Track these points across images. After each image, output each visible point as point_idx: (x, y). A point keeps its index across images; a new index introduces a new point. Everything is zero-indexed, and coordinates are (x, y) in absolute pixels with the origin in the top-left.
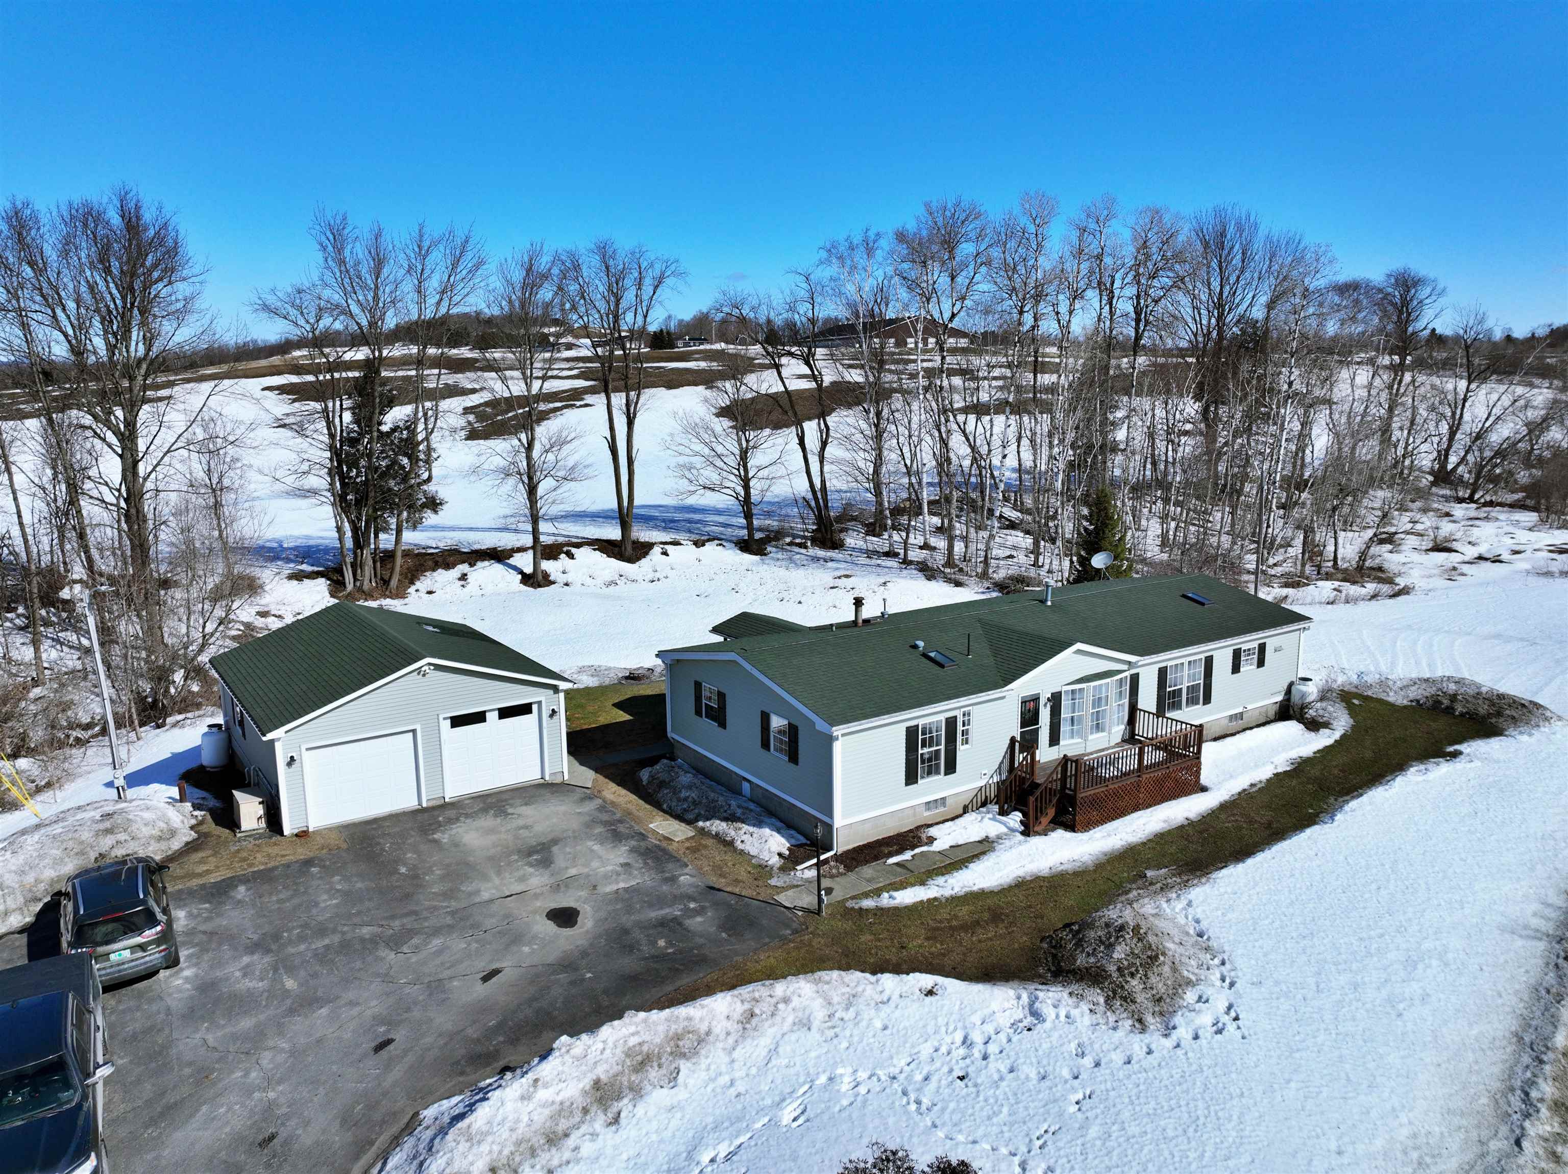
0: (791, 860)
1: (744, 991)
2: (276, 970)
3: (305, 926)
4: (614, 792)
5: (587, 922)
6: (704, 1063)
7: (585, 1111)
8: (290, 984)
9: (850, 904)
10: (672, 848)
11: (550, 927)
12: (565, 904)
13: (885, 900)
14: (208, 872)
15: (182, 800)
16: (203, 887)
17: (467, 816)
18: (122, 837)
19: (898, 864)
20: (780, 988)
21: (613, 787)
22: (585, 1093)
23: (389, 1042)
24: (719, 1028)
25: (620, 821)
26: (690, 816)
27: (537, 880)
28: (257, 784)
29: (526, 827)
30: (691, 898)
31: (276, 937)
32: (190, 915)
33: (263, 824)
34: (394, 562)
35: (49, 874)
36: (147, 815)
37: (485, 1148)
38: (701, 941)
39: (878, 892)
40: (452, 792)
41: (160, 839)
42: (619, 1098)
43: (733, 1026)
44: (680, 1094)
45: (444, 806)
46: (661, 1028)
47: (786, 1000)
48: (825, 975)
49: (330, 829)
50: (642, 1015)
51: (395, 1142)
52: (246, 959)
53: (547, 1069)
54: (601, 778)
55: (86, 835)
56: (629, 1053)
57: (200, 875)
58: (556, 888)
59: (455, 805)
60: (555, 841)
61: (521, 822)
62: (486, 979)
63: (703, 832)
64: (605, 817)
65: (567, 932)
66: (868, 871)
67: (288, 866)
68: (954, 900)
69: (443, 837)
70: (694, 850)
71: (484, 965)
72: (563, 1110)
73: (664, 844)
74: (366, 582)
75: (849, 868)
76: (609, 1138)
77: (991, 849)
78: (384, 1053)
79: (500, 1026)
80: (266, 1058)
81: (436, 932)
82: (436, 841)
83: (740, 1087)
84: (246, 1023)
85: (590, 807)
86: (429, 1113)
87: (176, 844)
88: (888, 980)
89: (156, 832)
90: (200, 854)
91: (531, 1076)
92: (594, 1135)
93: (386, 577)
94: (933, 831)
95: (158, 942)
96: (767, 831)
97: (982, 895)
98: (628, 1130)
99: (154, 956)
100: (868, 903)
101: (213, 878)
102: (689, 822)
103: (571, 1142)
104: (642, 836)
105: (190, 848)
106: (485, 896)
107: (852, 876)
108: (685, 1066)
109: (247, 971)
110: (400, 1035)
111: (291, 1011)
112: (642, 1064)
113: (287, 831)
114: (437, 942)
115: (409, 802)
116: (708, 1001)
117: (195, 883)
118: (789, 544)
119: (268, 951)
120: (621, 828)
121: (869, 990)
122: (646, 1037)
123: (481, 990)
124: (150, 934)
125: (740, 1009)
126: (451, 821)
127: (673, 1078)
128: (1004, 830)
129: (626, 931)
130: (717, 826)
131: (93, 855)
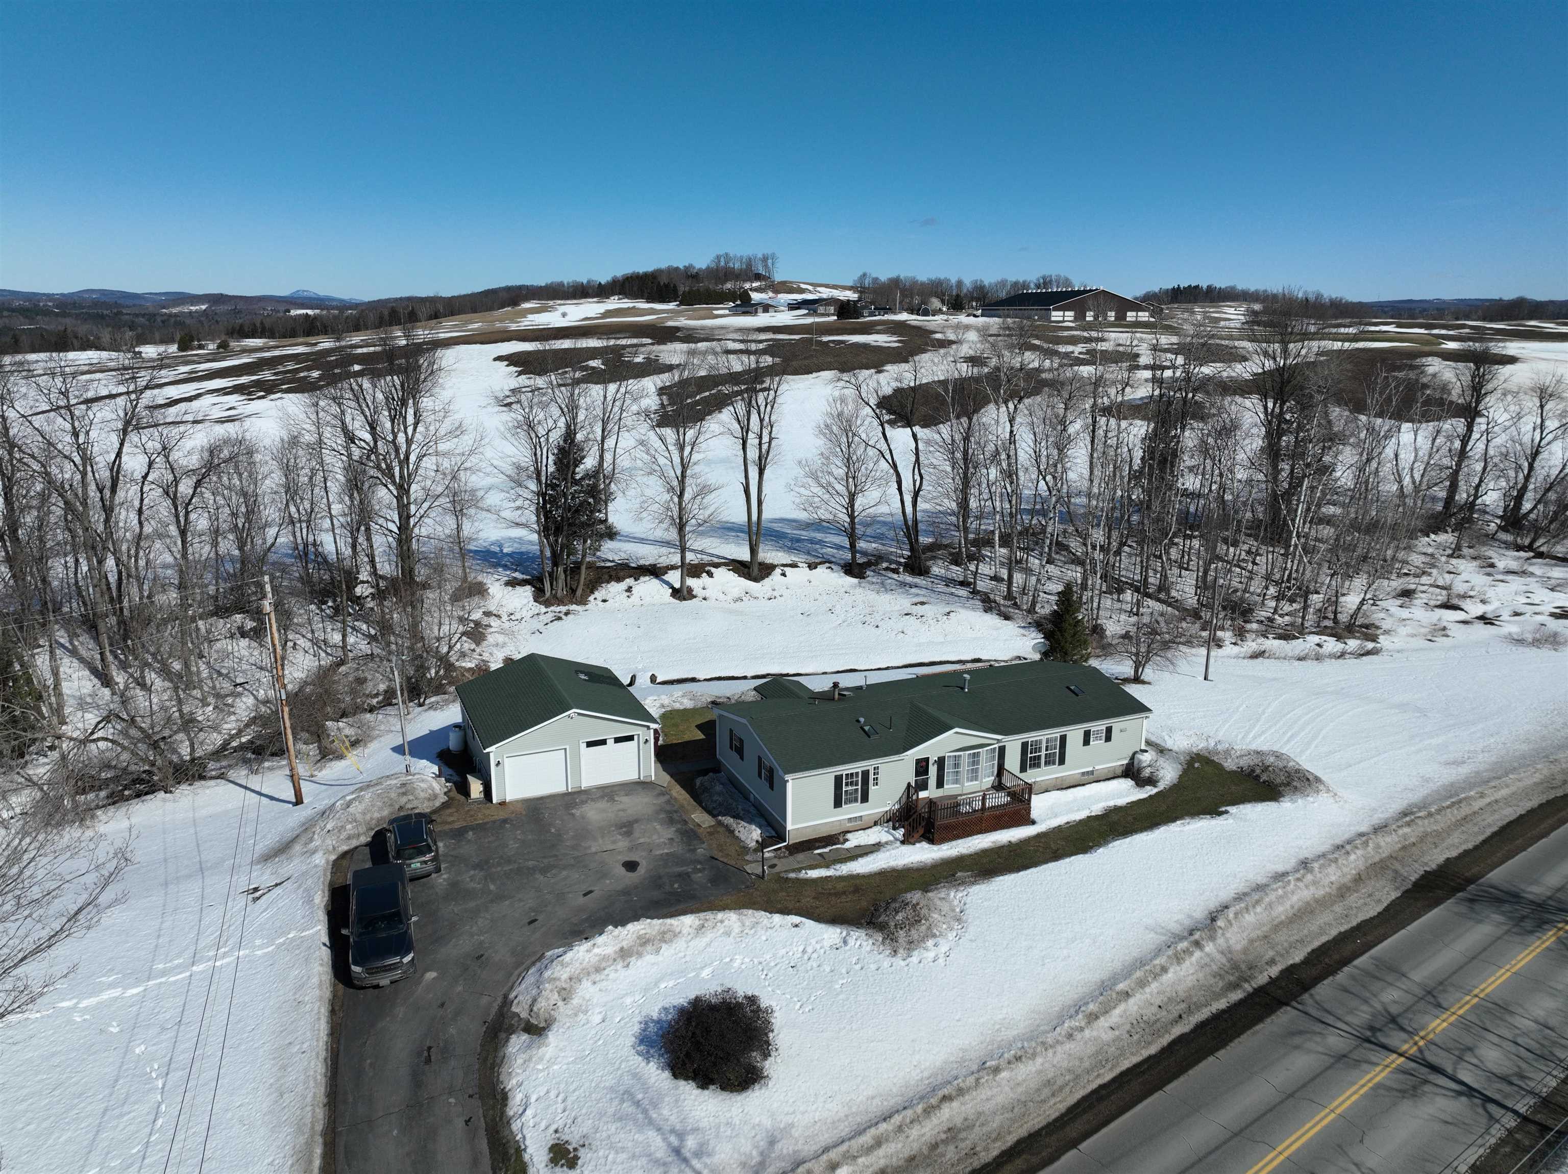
0: (762, 845)
1: (702, 915)
2: (486, 879)
3: (501, 857)
4: (679, 793)
5: (641, 870)
6: (674, 946)
7: (615, 960)
8: (492, 887)
9: (782, 875)
10: (700, 831)
11: (623, 870)
12: (633, 859)
13: (802, 875)
14: (453, 822)
15: (439, 776)
16: (451, 830)
17: (593, 800)
18: (411, 797)
19: (819, 854)
20: (720, 915)
21: (678, 788)
22: (616, 952)
23: (536, 920)
24: (685, 931)
25: (676, 812)
26: (715, 812)
27: (622, 844)
28: (480, 771)
29: (623, 810)
30: (700, 862)
31: (487, 862)
32: (445, 846)
33: (482, 796)
34: (579, 574)
35: (377, 815)
36: (423, 785)
37: (568, 969)
38: (696, 886)
39: (799, 870)
40: (585, 785)
41: (429, 800)
42: (631, 956)
43: (692, 931)
44: (660, 958)
45: (580, 792)
46: (657, 928)
47: (722, 922)
48: (745, 911)
49: (517, 801)
50: (649, 921)
51: (534, 964)
52: (472, 872)
53: (600, 940)
54: (673, 781)
55: (393, 795)
56: (639, 937)
57: (450, 823)
58: (631, 849)
59: (586, 792)
60: (636, 821)
61: (621, 807)
62: (585, 895)
63: (720, 823)
64: (668, 808)
65: (630, 874)
66: (801, 856)
67: (494, 822)
68: (841, 878)
69: (577, 812)
70: (711, 834)
71: (585, 888)
72: (605, 958)
73: (696, 829)
74: (559, 591)
75: (791, 854)
76: (623, 973)
77: (878, 850)
78: (532, 925)
79: (587, 919)
80: (480, 922)
81: (565, 868)
82: (573, 815)
83: (688, 959)
84: (472, 904)
85: (663, 799)
86: (549, 954)
87: (437, 804)
88: (777, 918)
89: (427, 795)
90: (450, 811)
91: (592, 942)
92: (616, 970)
93: (574, 587)
94: (849, 836)
95: (432, 860)
96: (754, 827)
97: (858, 877)
98: (631, 971)
99: (430, 867)
100: (792, 875)
101: (457, 826)
102: (714, 816)
103: (606, 972)
104: (685, 822)
105: (445, 806)
106: (593, 850)
107: (791, 858)
108: (664, 946)
109: (472, 879)
110: (540, 918)
111: (492, 901)
112: (645, 943)
113: (494, 801)
114: (564, 873)
115: (560, 788)
116: (682, 918)
117: (447, 827)
118: (887, 569)
119: (482, 869)
120: (675, 816)
121: (766, 921)
122: (649, 931)
123: (581, 900)
124: (428, 857)
125: (697, 923)
126: (583, 802)
127: (658, 951)
128: (891, 838)
129: (660, 877)
130: (728, 820)
131: (397, 807)
